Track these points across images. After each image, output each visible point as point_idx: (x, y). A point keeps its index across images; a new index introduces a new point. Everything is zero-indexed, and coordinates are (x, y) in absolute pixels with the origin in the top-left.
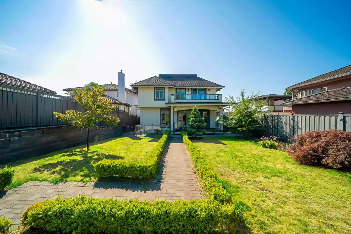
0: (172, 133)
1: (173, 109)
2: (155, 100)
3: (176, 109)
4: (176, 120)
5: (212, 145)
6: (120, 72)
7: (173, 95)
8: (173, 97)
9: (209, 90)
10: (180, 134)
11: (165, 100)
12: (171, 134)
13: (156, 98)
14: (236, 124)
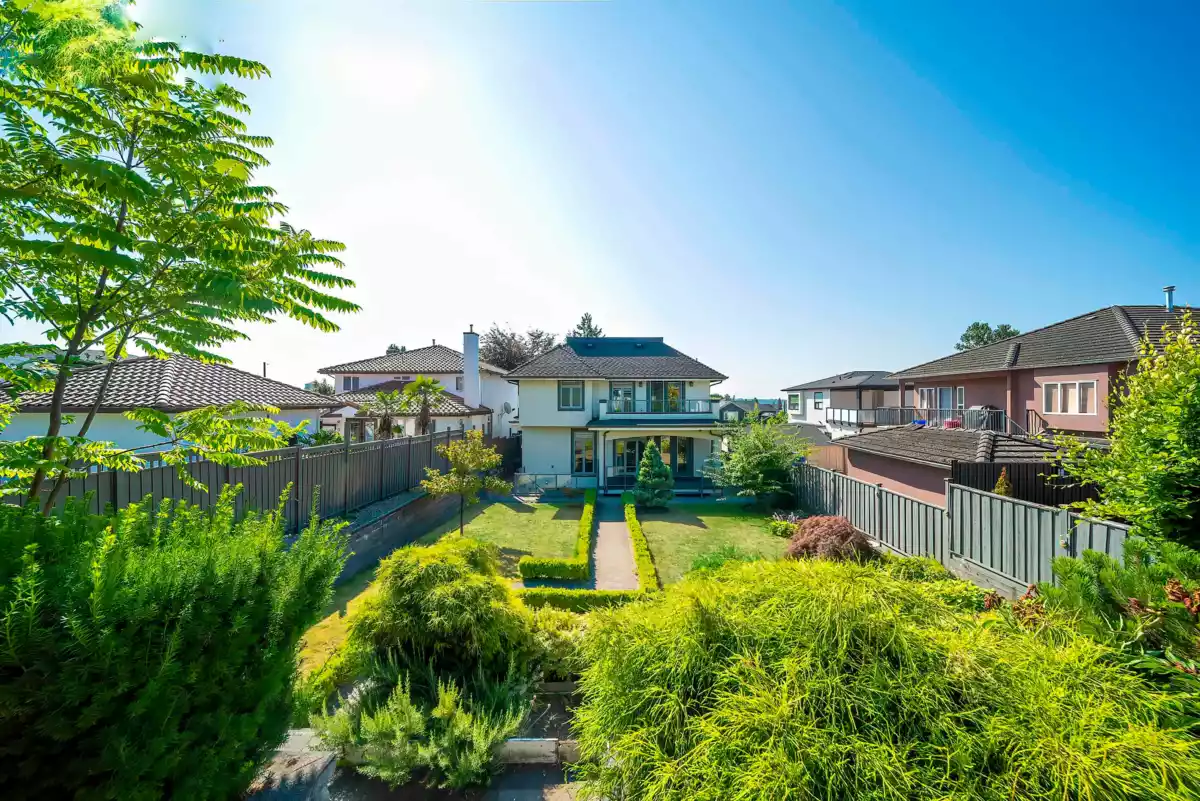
0: (602, 492)
1: (605, 436)
2: (559, 410)
3: (610, 437)
4: (610, 461)
5: (680, 528)
6: (469, 331)
7: (603, 401)
8: (603, 408)
9: (691, 383)
10: (618, 495)
11: (583, 409)
12: (600, 495)
13: (563, 404)
14: (739, 479)
